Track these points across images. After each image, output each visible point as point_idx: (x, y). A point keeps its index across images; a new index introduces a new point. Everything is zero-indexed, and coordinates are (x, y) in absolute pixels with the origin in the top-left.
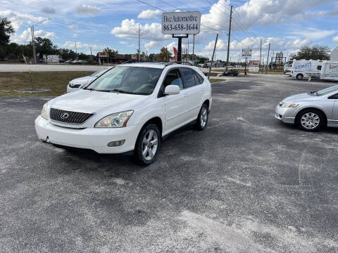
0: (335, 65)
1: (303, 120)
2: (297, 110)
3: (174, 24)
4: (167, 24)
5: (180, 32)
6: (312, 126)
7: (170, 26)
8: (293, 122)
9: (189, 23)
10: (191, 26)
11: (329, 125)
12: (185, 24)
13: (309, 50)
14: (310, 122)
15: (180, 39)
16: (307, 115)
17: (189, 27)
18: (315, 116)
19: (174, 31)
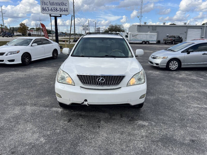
0: (135, 35)
1: (170, 65)
2: (167, 60)
3: (50, 7)
4: (45, 6)
5: (55, 12)
6: (175, 68)
7: (47, 9)
8: (165, 67)
9: (61, 7)
10: (63, 9)
11: (182, 67)
12: (58, 7)
13: (113, 26)
14: (174, 66)
15: (56, 17)
16: (172, 62)
17: (61, 10)
18: (176, 62)
19: (50, 12)
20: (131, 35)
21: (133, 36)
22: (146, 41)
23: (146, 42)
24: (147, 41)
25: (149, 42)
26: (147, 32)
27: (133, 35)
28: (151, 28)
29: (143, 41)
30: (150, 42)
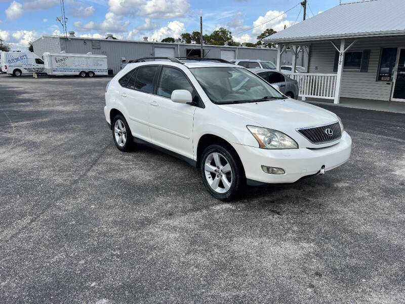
20: (53, 59)
21: (57, 61)
22: (87, 71)
23: (87, 74)
24: (90, 72)
25: (94, 74)
26: (86, 53)
27: (56, 58)
28: (89, 44)
29: (82, 72)
30: (96, 73)
